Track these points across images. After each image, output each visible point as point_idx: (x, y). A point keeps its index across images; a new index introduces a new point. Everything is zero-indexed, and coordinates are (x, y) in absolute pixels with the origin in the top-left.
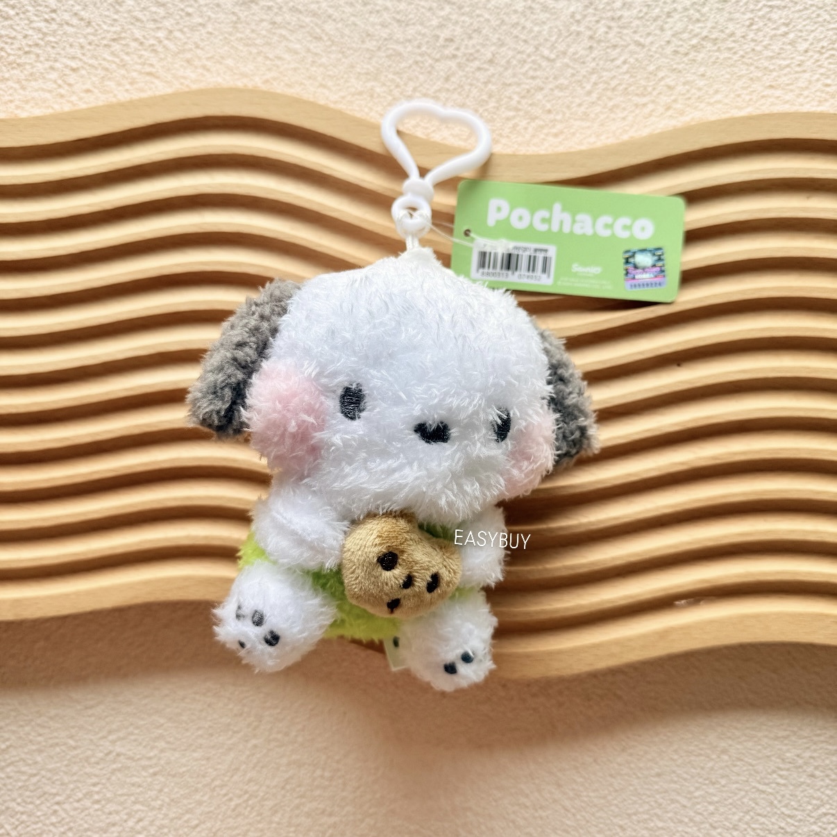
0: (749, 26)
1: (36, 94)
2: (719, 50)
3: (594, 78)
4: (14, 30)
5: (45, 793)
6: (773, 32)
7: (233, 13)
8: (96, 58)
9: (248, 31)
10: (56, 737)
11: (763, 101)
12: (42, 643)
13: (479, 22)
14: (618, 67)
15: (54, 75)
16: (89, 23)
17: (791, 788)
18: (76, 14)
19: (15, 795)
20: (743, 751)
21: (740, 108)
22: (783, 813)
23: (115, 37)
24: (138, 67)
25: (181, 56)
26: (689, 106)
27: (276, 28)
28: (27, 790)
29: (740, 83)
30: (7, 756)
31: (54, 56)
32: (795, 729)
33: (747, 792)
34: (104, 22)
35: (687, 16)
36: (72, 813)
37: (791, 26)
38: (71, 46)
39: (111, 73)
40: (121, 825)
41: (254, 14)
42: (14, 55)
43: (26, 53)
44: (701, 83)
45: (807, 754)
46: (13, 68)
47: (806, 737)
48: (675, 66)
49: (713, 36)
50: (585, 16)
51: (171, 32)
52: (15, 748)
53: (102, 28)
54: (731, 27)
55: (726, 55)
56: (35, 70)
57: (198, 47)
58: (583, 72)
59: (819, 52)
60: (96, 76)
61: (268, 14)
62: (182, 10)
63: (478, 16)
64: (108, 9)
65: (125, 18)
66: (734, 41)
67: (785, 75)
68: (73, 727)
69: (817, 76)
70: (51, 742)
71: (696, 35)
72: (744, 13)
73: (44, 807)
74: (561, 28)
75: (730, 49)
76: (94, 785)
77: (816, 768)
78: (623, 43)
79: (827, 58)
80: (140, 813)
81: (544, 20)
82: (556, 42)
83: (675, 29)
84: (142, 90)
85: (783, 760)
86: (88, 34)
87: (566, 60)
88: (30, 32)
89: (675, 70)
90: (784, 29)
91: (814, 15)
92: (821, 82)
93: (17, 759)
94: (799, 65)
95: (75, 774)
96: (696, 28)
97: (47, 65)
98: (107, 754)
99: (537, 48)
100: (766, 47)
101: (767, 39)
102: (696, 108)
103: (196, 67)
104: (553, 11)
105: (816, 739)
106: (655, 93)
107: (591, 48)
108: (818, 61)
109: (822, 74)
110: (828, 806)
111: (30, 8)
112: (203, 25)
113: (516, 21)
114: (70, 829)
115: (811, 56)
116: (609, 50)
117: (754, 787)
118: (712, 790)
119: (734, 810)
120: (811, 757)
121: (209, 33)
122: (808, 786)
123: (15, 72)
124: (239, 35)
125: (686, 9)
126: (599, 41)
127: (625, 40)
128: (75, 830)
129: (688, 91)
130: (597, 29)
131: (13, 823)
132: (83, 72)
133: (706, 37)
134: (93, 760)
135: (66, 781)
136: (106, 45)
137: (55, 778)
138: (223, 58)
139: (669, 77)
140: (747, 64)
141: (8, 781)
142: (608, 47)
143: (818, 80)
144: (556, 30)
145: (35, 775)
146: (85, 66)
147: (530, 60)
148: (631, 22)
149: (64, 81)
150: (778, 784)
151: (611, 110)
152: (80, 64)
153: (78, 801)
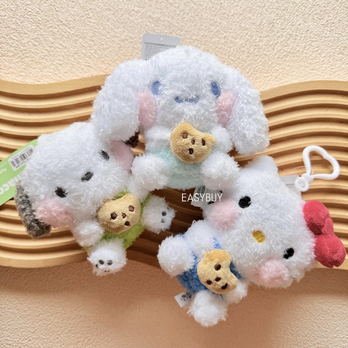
0: (304, 48)
1: (46, 74)
2: (294, 56)
3: (249, 67)
4: (38, 50)
5: (54, 331)
6: (313, 50)
7: (119, 44)
8: (69, 61)
9: (124, 50)
10: (58, 310)
11: (310, 75)
12: (52, 275)
13: (208, 47)
14: (258, 63)
15: (53, 67)
16: (66, 47)
17: (326, 321)
18: (61, 44)
19: (42, 332)
20: (308, 308)
21: (302, 77)
22: (323, 330)
23: (75, 52)
24: (84, 64)
25: (100, 59)
26: (284, 77)
27: (134, 49)
28: (46, 330)
29: (301, 68)
30: (39, 318)
31: (53, 59)
32: (327, 299)
33: (310, 323)
34: (71, 47)
35: (282, 45)
36: (64, 338)
37: (319, 48)
38: (59, 56)
39: (74, 66)
40: (82, 342)
41: (126, 44)
42: (38, 59)
43: (43, 58)
44: (288, 68)
45: (331, 309)
46: (38, 64)
47: (331, 303)
48: (278, 62)
49: (292, 52)
50: (246, 45)
51: (96, 51)
52: (42, 314)
53: (70, 49)
54: (298, 48)
55: (296, 58)
56: (46, 65)
57: (106, 56)
58: (246, 65)
59: (329, 57)
60: (68, 67)
61: (131, 44)
62: (100, 43)
63: (208, 45)
64: (73, 43)
65: (79, 46)
66: (299, 53)
67: (317, 65)
68: (64, 306)
69: (329, 65)
70: (56, 312)
71: (285, 51)
72: (302, 43)
73: (53, 336)
74: (238, 49)
75: (298, 56)
76: (72, 327)
77: (335, 313)
78: (260, 54)
79: (332, 59)
80: (89, 337)
81: (231, 46)
82: (236, 54)
83: (278, 49)
84: (86, 72)
85: (322, 311)
86: (65, 51)
87: (239, 61)
88: (44, 51)
89: (278, 64)
90: (317, 49)
91: (327, 44)
92: (330, 68)
93: (43, 318)
94: (322, 62)
95: (65, 323)
96: (286, 49)
97: (50, 63)
98: (76, 316)
99: (229, 57)
100: (310, 55)
101: (311, 52)
102: (286, 77)
103: (106, 64)
104: (235, 43)
105: (334, 303)
106: (271, 72)
107: (248, 56)
108: (329, 60)
109: (330, 65)
110: (339, 327)
111: (44, 42)
112: (108, 48)
113: (221, 46)
114: (63, 344)
115: (327, 59)
116: (255, 57)
117: (313, 321)
118: (297, 322)
119: (306, 330)
120: (333, 310)
121: (110, 51)
122: (332, 320)
123: (39, 65)
124: (121, 52)
125: (282, 42)
126: (251, 54)
127: (261, 53)
128: (65, 344)
129: (283, 71)
130: (250, 49)
131: (42, 343)
132: (64, 65)
133: (289, 52)
134: (71, 318)
135: (61, 326)
136: (72, 56)
137: (57, 325)
138: (115, 60)
139: (276, 66)
140: (304, 61)
141: (40, 327)
142: (254, 56)
143: (329, 67)
144: (235, 50)
145: (50, 324)
146: (65, 63)
147: (226, 61)
148: (262, 47)
149: (57, 69)
150: (321, 320)
151: (256, 79)
152: (62, 62)
153: (66, 334)
